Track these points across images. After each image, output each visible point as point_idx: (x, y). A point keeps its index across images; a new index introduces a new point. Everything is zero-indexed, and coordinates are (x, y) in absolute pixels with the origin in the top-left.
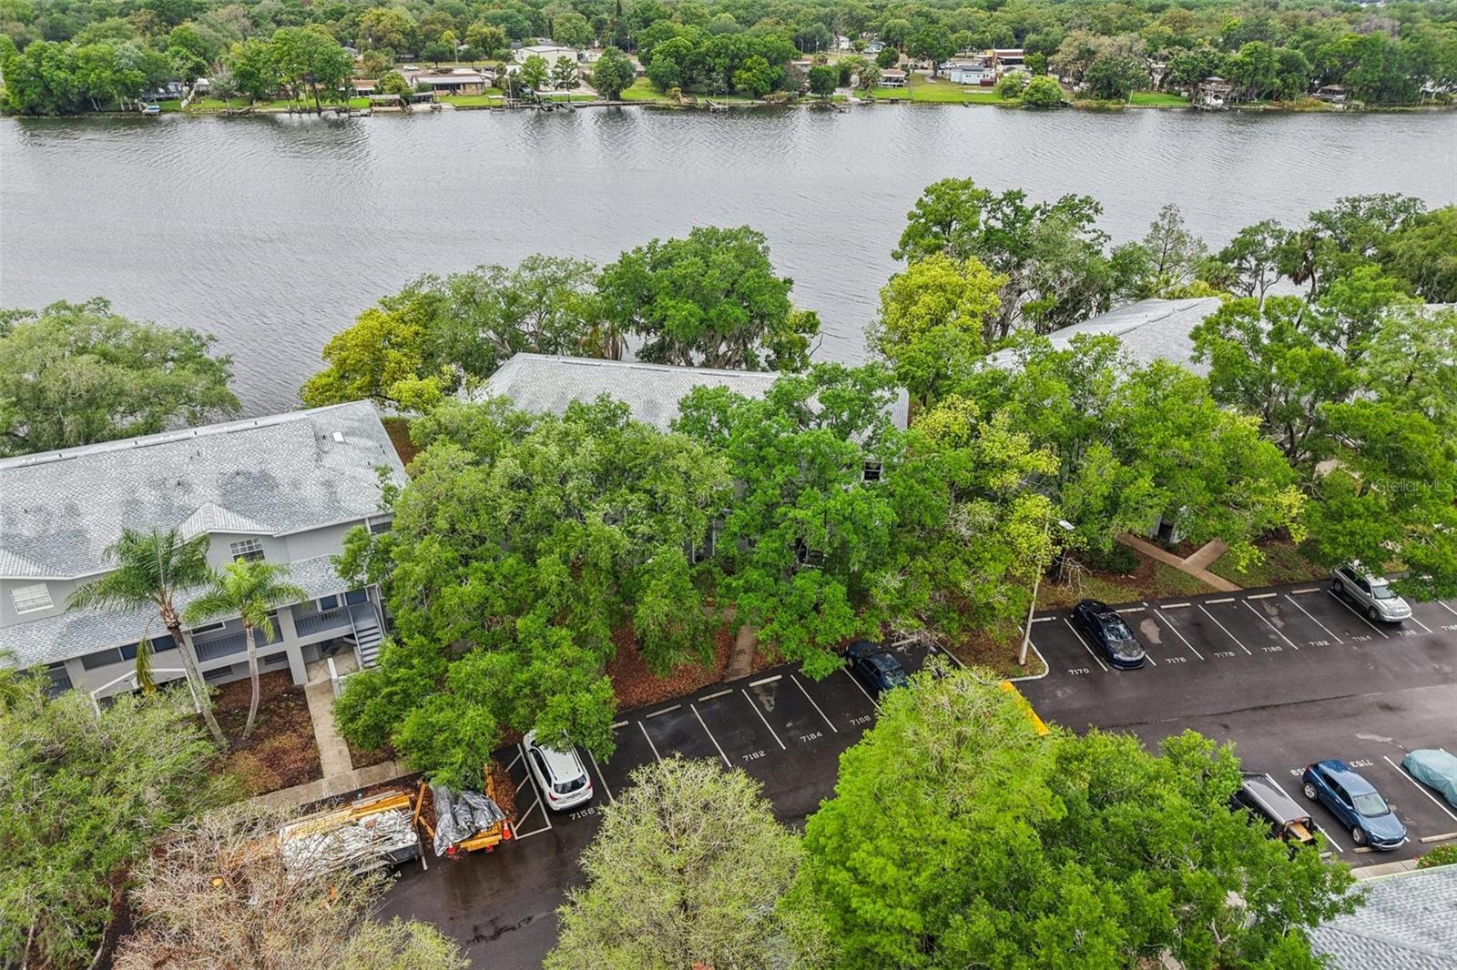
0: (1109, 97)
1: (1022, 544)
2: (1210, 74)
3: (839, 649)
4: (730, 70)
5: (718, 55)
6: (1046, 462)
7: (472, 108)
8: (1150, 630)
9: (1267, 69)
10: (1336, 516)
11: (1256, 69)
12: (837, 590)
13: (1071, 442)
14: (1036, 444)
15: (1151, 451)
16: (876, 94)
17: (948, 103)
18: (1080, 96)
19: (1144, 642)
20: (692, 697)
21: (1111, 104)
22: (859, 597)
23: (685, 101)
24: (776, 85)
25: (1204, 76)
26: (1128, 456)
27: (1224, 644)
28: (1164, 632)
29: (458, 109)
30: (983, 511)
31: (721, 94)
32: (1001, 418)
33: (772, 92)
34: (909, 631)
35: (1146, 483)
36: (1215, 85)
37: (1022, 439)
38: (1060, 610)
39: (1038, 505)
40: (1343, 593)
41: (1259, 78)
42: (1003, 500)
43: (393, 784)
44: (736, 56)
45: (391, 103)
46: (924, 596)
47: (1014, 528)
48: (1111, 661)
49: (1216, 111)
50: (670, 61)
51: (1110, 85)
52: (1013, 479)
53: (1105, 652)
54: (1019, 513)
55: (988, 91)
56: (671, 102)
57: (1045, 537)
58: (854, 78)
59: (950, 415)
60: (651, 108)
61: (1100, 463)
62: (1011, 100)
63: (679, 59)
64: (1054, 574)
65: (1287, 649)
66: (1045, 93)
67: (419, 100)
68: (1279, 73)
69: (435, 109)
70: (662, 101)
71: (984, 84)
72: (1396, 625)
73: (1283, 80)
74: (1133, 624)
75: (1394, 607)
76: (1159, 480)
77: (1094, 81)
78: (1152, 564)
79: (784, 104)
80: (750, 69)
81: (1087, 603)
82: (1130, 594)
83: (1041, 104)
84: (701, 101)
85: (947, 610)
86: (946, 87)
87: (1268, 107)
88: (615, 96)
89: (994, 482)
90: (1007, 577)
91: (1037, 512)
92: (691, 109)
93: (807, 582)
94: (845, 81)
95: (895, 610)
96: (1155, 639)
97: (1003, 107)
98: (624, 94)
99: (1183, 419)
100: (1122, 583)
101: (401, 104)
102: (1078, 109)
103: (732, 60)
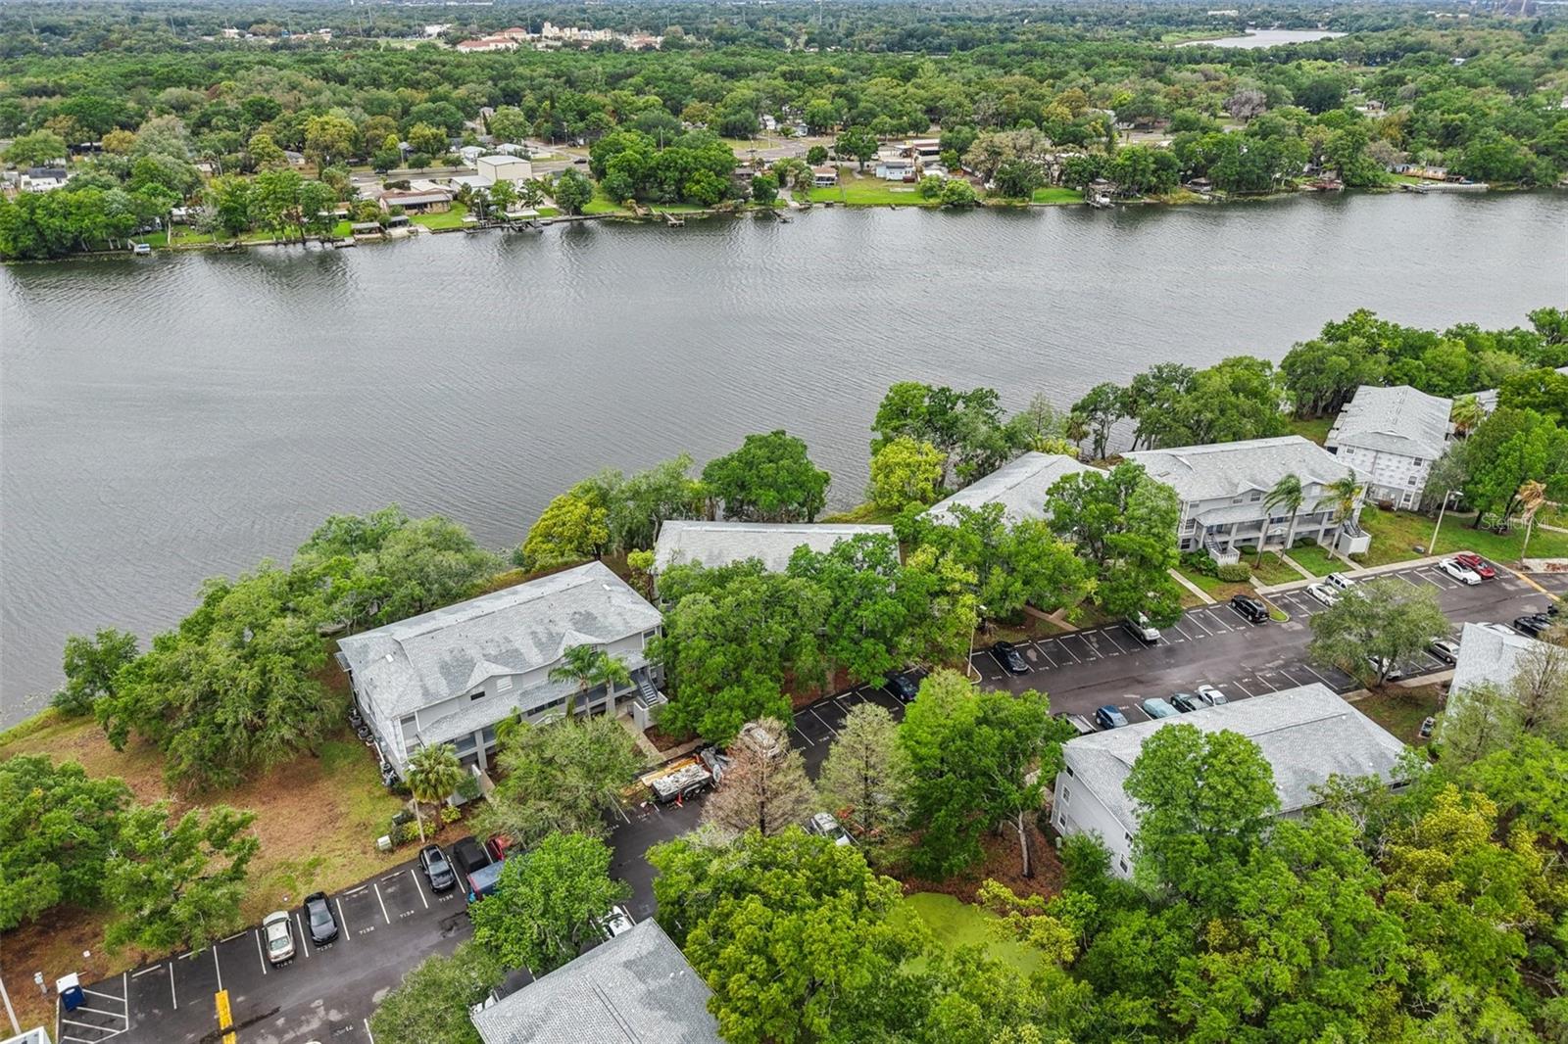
0: (1015, 195)
1: (963, 618)
2: (1098, 174)
3: (885, 675)
4: (680, 182)
5: (668, 168)
6: (972, 577)
7: (447, 231)
8: (1032, 655)
9: (1144, 171)
10: (1115, 590)
11: (1135, 170)
12: (882, 647)
13: (983, 568)
14: (967, 568)
15: (1020, 568)
16: (814, 195)
17: (877, 205)
18: (991, 194)
19: (1028, 660)
20: (810, 706)
21: (1017, 202)
22: (891, 648)
23: (641, 211)
24: (723, 195)
25: (1093, 177)
26: (1012, 571)
27: (1068, 658)
28: (1039, 655)
29: (434, 232)
30: (943, 602)
31: (672, 202)
32: (950, 556)
33: (720, 201)
34: (913, 663)
35: (1018, 585)
36: (1102, 185)
37: (961, 566)
38: (986, 648)
39: (969, 599)
40: (1130, 628)
41: (1138, 178)
42: (953, 596)
43: (682, 757)
44: (685, 169)
45: (370, 231)
46: (921, 646)
47: (959, 610)
48: (1013, 672)
49: (1105, 207)
50: (624, 175)
51: (1015, 184)
52: (957, 586)
53: (1009, 667)
54: (961, 603)
55: (910, 189)
56: (629, 214)
57: (974, 614)
58: (790, 180)
59: (923, 556)
60: (611, 223)
61: (998, 576)
62: (932, 201)
63: (631, 171)
64: (981, 629)
65: (1098, 658)
66: (960, 194)
67: (394, 225)
68: (1154, 172)
69: (412, 232)
70: (621, 213)
71: (906, 180)
72: (1154, 642)
73: (1159, 177)
74: (1023, 652)
75: (1152, 633)
76: (1026, 583)
77: (1001, 182)
78: (1035, 619)
79: (733, 213)
80: (698, 182)
81: (999, 643)
82: (1022, 637)
83: (958, 206)
84: (656, 211)
85: (932, 652)
86: (874, 184)
87: (1148, 201)
88: (577, 211)
89: (948, 589)
90: (957, 634)
91: (969, 602)
92: (648, 222)
93: (868, 644)
94: (782, 183)
95: (908, 655)
96: (1035, 659)
97: (926, 208)
98: (585, 208)
99: (1035, 552)
100: (1017, 631)
101: (381, 231)
102: (988, 208)
103: (681, 173)
